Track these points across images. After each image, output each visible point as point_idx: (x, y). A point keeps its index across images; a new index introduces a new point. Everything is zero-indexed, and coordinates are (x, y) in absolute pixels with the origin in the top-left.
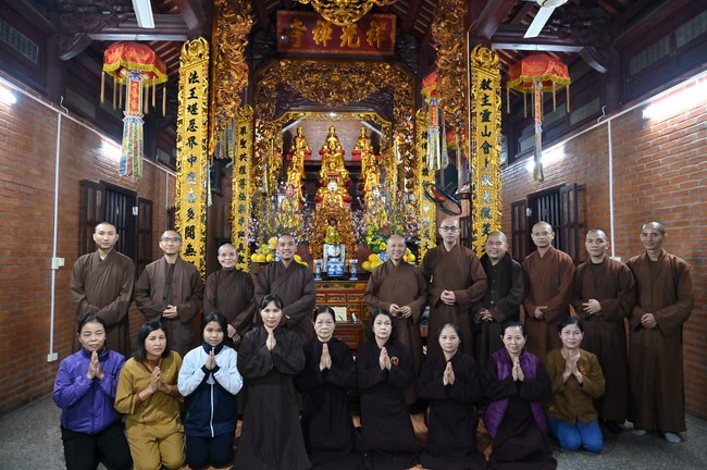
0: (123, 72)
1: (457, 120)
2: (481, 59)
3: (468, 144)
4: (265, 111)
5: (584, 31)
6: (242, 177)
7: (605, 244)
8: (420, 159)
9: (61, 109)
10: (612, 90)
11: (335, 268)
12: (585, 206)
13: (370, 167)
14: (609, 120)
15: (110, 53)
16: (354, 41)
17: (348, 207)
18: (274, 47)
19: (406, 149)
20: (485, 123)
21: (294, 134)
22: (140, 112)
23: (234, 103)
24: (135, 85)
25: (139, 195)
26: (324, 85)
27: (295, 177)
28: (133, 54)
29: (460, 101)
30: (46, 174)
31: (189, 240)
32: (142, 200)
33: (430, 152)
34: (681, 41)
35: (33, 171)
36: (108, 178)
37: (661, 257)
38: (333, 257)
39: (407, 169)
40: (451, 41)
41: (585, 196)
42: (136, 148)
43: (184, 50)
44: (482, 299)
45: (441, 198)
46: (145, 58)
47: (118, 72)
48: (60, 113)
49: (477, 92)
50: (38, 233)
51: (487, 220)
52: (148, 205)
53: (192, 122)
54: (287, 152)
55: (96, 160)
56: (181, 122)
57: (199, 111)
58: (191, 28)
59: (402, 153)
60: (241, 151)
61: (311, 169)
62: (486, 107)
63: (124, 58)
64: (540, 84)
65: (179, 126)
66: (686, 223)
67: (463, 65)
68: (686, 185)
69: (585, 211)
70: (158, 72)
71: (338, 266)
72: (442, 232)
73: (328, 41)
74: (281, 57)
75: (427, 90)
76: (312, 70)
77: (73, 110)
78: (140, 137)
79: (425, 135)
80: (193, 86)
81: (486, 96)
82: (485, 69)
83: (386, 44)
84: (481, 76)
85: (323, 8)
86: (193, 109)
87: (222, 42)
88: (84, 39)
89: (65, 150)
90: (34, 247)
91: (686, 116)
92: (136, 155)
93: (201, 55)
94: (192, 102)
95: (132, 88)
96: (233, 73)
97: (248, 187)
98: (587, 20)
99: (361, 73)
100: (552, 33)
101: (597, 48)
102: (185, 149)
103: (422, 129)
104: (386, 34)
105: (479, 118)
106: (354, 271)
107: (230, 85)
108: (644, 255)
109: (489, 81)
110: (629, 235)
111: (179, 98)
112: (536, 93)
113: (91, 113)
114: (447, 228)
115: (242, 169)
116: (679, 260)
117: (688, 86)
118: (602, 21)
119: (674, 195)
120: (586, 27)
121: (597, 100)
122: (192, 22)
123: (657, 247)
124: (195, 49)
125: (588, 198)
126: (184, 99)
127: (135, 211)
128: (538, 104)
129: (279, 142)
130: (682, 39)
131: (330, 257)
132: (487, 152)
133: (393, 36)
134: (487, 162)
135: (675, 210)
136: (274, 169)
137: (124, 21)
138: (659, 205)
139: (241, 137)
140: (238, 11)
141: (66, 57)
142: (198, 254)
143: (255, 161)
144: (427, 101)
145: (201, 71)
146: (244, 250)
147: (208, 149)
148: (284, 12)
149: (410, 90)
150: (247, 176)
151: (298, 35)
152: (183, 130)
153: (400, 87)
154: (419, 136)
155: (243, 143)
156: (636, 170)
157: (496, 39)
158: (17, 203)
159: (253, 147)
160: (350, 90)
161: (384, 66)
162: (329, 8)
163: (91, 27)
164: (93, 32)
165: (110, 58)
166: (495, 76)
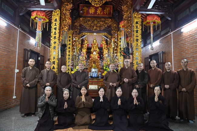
0: (37, 18)
1: (129, 33)
2: (136, 16)
3: (132, 39)
4: (76, 32)
5: (165, 8)
6: (69, 50)
7: (171, 66)
8: (119, 45)
9: (19, 29)
10: (172, 25)
11: (95, 75)
12: (165, 58)
13: (105, 48)
14: (172, 33)
15: (33, 13)
16: (101, 13)
17: (99, 59)
18: (79, 14)
19: (115, 43)
20: (137, 33)
21: (84, 39)
22: (41, 30)
23: (67, 27)
24: (40, 22)
25: (41, 54)
26: (92, 25)
27: (84, 51)
28: (39, 13)
29: (130, 27)
30: (14, 46)
31: (54, 65)
32: (41, 55)
33: (122, 43)
34: (192, 10)
35: (11, 45)
36: (32, 49)
37: (187, 69)
38: (94, 72)
39: (115, 48)
40: (127, 11)
41: (165, 55)
42: (39, 39)
43: (53, 13)
44: (136, 82)
45: (125, 54)
46: (43, 15)
47: (35, 18)
48: (19, 30)
49: (134, 25)
50: (11, 62)
51: (137, 61)
52: (43, 57)
53: (55, 32)
54: (82, 44)
55: (29, 44)
56: (52, 32)
57: (57, 29)
58: (55, 7)
59: (114, 44)
60: (69, 43)
61: (89, 49)
62: (137, 29)
63: (37, 14)
64: (152, 23)
65: (52, 33)
66: (194, 61)
67: (131, 17)
68: (194, 50)
69: (165, 59)
70: (46, 19)
71: (96, 74)
72: (125, 63)
73: (94, 13)
74: (81, 17)
75: (121, 26)
76: (89, 21)
77: (22, 29)
78: (41, 37)
79: (120, 39)
80: (55, 22)
81: (137, 26)
82: (137, 19)
83: (110, 13)
84: (136, 20)
85: (92, 2)
86: (55, 29)
87: (64, 11)
88: (26, 9)
89: (20, 40)
90: (10, 66)
91: (193, 30)
92: (39, 41)
93: (58, 14)
94: (55, 27)
95: (39, 23)
96: (67, 19)
97: (71, 53)
98: (165, 5)
99: (103, 21)
100: (156, 9)
101: (168, 13)
102: (53, 40)
103: (119, 37)
104: (110, 11)
105: (135, 32)
106: (100, 76)
107: (66, 22)
108: (182, 69)
109: (138, 22)
110: (178, 65)
111: (52, 26)
112: (151, 25)
113: (28, 31)
114: (126, 62)
115: (69, 48)
116: (192, 70)
117: (194, 22)
118: (170, 5)
119: (190, 53)
120: (165, 7)
121: (169, 28)
122: (56, 5)
123: (186, 66)
124: (56, 12)
125: (166, 55)
126: (53, 26)
127: (39, 59)
128: (152, 28)
129: (80, 41)
130: (192, 9)
131: (93, 72)
132: (137, 41)
133: (112, 11)
134: (137, 44)
135: (191, 57)
136: (79, 49)
137: (37, 5)
138: (186, 56)
139: (69, 39)
140: (68, 3)
141: (21, 14)
142: (56, 69)
143: (73, 46)
144: (121, 29)
145: (58, 18)
146: (69, 70)
147: (59, 40)
148: (82, 5)
149: (116, 26)
150: (71, 50)
151: (85, 11)
152: (52, 34)
153: (113, 25)
154: (119, 39)
155: (70, 40)
156: (180, 46)
157: (140, 10)
158: (6, 53)
159: (72, 42)
160: (99, 26)
161: (109, 20)
162: (94, 2)
163: (28, 6)
164: (28, 7)
165: (33, 15)
166: (140, 20)
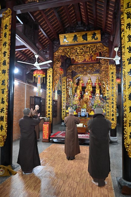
2: (111, 67)
6: (64, 93)
9: (26, 83)
11: (83, 114)
13: (97, 88)
16: (89, 60)
17: (91, 98)
20: (113, 82)
22: (40, 83)
24: (39, 78)
25: (42, 98)
26: (83, 70)
27: (79, 91)
28: (38, 72)
30: (24, 96)
31: (49, 109)
35: (21, 96)
36: (35, 95)
38: (83, 112)
40: (105, 63)
43: (48, 71)
46: (41, 73)
47: (36, 76)
48: (26, 84)
49: (110, 75)
50: (22, 107)
51: (113, 105)
52: (44, 100)
53: (49, 85)
55: (33, 92)
57: (51, 83)
58: (49, 66)
60: (64, 87)
61: (84, 88)
62: (113, 78)
63: (37, 73)
65: (47, 86)
67: (108, 68)
70: (43, 75)
76: (80, 67)
77: (29, 83)
78: (40, 88)
80: (49, 78)
81: (113, 76)
83: (97, 60)
84: (111, 71)
85: (75, 59)
86: (50, 82)
87: (55, 68)
88: (30, 70)
92: (39, 92)
93: (51, 71)
96: (58, 74)
97: (65, 95)
102: (48, 90)
105: (111, 81)
106: (87, 115)
107: (57, 77)
109: (113, 72)
115: (64, 91)
126: (48, 81)
127: (41, 101)
132: (113, 89)
134: (113, 91)
136: (74, 89)
139: (64, 84)
140: (58, 61)
141: (27, 73)
142: (51, 112)
143: (67, 89)
145: (51, 75)
150: (65, 93)
158: (19, 102)
159: (66, 86)
161: (97, 65)
163: (31, 67)
165: (35, 73)
166: (115, 71)
